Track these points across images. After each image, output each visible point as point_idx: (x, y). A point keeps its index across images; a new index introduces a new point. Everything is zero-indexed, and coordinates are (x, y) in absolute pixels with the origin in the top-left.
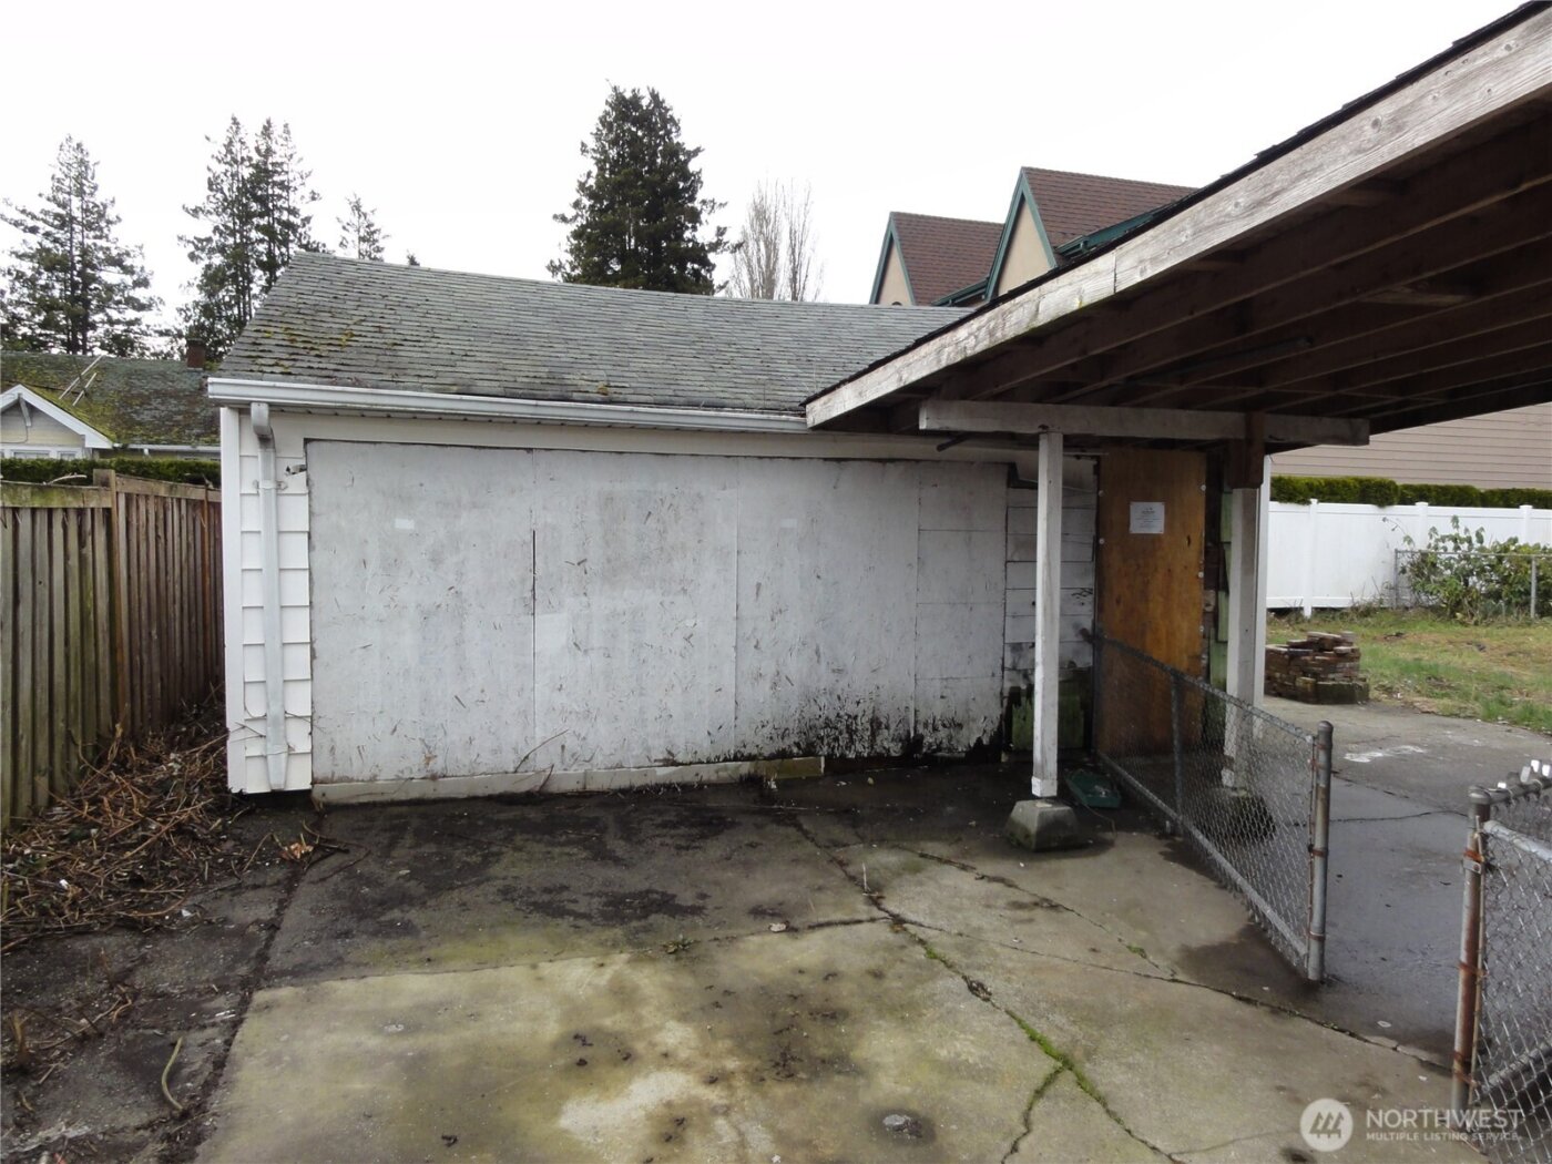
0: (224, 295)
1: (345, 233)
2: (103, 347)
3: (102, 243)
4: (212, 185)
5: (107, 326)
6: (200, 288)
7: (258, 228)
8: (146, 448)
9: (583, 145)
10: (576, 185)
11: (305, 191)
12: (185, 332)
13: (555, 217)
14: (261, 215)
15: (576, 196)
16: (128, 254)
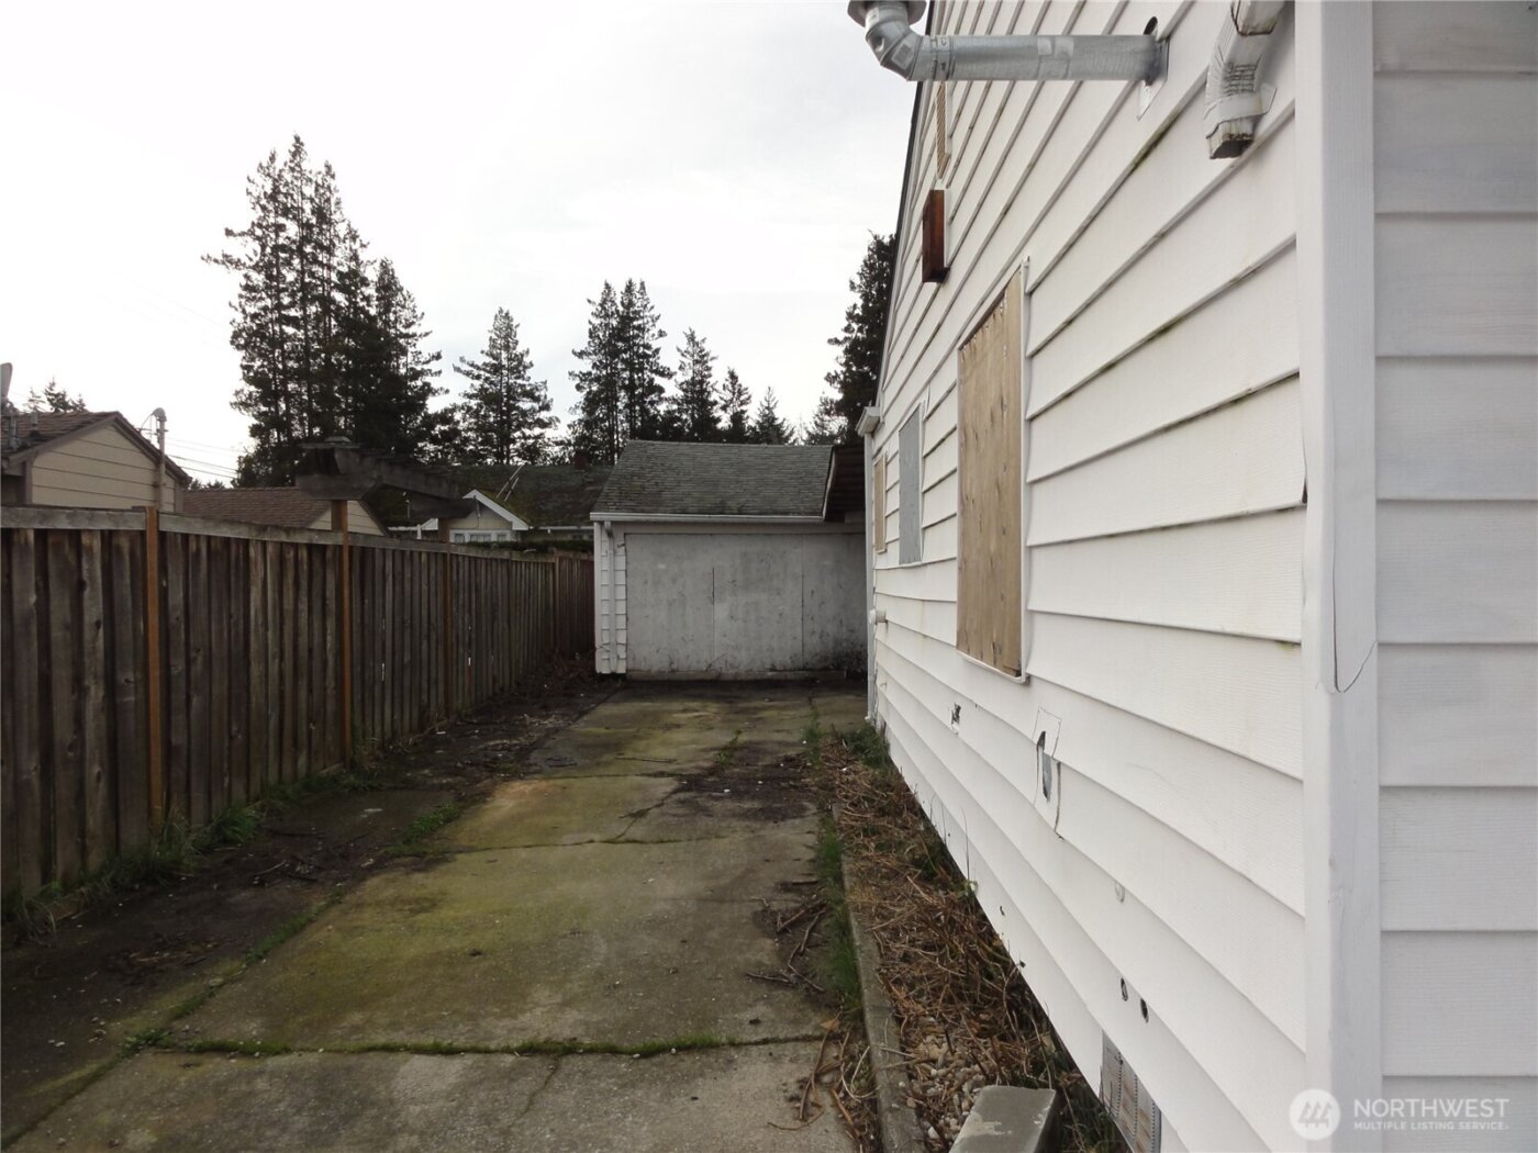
0: (599, 413)
1: (684, 359)
2: (519, 456)
3: (520, 381)
4: (592, 334)
5: (523, 441)
6: (584, 409)
7: (623, 361)
8: (549, 529)
9: (852, 283)
10: (845, 315)
11: (655, 331)
12: (573, 441)
13: (830, 341)
14: (625, 352)
15: (846, 323)
16: (537, 390)
